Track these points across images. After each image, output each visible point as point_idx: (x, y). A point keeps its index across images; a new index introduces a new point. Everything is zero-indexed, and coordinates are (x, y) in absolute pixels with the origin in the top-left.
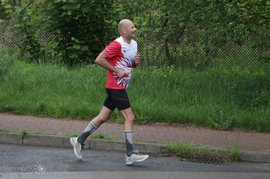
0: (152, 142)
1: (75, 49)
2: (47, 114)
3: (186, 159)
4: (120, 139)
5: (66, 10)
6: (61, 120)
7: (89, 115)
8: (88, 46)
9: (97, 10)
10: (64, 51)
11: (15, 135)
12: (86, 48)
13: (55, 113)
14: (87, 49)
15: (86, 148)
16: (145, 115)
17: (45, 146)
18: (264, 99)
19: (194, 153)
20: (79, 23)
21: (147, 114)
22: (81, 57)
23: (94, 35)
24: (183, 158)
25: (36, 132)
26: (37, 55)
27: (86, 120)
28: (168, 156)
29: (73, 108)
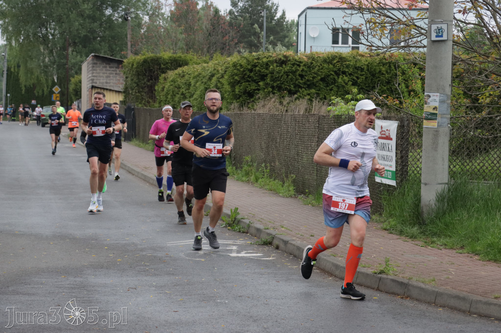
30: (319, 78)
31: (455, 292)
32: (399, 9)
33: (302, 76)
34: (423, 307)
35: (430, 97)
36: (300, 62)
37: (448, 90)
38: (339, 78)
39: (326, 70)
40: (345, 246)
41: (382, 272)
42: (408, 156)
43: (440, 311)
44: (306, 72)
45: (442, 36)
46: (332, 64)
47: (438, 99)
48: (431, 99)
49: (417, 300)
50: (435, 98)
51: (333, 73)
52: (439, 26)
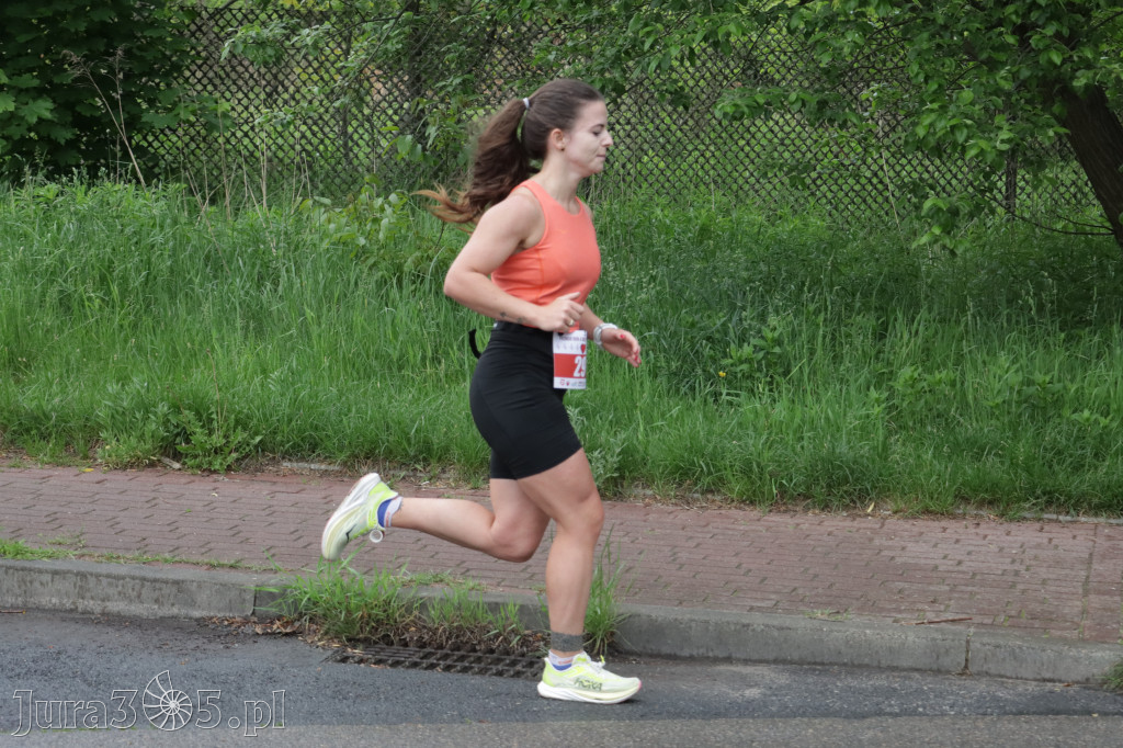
0: (222, 566)
3: (364, 649)
4: (72, 554)
8: (53, 99)
12: (43, 108)
14: (47, 115)
16: (232, 425)
18: (777, 350)
19: (412, 618)
21: (241, 423)
23: (64, 51)
24: (354, 647)
28: (287, 634)
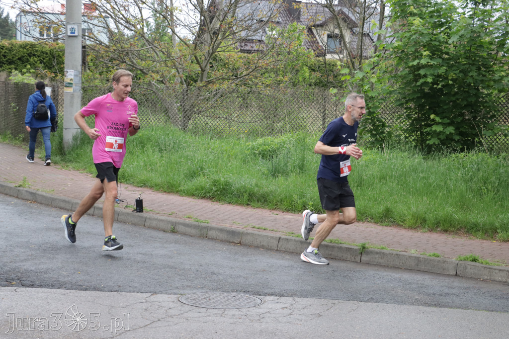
1: (435, 131)
2: (394, 221)
4: (503, 265)
5: (425, 76)
6: (414, 231)
7: (455, 227)
8: (454, 126)
9: (470, 74)
10: (419, 132)
11: (351, 248)
12: (451, 130)
13: (404, 220)
14: (453, 131)
15: (451, 274)
17: (391, 267)
20: (442, 94)
22: (443, 142)
23: (464, 111)
25: (380, 247)
26: (381, 137)
27: (449, 234)
29: (431, 215)
30: (17, 58)
31: (64, 198)
32: (53, 14)
33: (5, 56)
34: (43, 208)
35: (68, 72)
36: (4, 47)
37: (80, 68)
38: (30, 58)
39: (21, 53)
40: (6, 169)
41: (20, 186)
42: (58, 111)
43: (53, 210)
44: (8, 53)
45: (74, 33)
46: (25, 49)
47: (73, 74)
48: (68, 73)
49: (41, 203)
50: (71, 73)
51: (26, 55)
52: (73, 26)
